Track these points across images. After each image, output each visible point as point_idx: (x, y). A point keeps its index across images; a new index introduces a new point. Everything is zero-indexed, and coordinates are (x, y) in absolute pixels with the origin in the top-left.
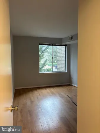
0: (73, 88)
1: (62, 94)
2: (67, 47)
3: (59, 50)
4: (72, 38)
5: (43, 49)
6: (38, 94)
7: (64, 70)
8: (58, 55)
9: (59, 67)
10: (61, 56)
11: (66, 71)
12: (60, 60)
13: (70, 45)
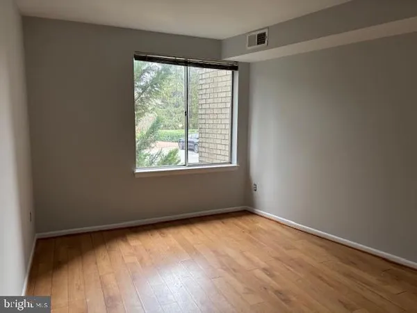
0: (260, 224)
1: (227, 255)
2: (237, 73)
3: (207, 86)
4: (261, 39)
5: (148, 77)
6: (136, 259)
7: (227, 159)
8: (203, 102)
9: (207, 145)
10: (216, 106)
11: (235, 164)
12: (211, 122)
13: (248, 65)
